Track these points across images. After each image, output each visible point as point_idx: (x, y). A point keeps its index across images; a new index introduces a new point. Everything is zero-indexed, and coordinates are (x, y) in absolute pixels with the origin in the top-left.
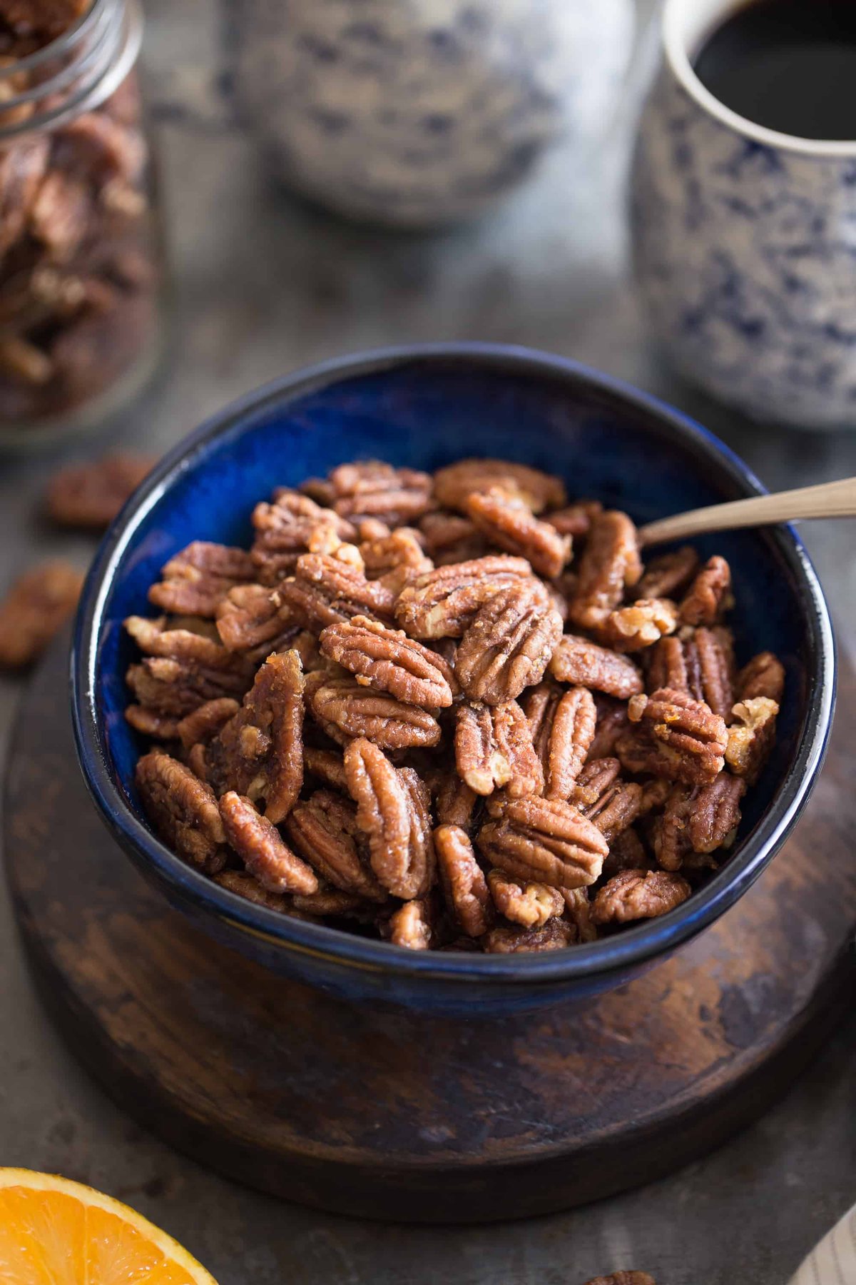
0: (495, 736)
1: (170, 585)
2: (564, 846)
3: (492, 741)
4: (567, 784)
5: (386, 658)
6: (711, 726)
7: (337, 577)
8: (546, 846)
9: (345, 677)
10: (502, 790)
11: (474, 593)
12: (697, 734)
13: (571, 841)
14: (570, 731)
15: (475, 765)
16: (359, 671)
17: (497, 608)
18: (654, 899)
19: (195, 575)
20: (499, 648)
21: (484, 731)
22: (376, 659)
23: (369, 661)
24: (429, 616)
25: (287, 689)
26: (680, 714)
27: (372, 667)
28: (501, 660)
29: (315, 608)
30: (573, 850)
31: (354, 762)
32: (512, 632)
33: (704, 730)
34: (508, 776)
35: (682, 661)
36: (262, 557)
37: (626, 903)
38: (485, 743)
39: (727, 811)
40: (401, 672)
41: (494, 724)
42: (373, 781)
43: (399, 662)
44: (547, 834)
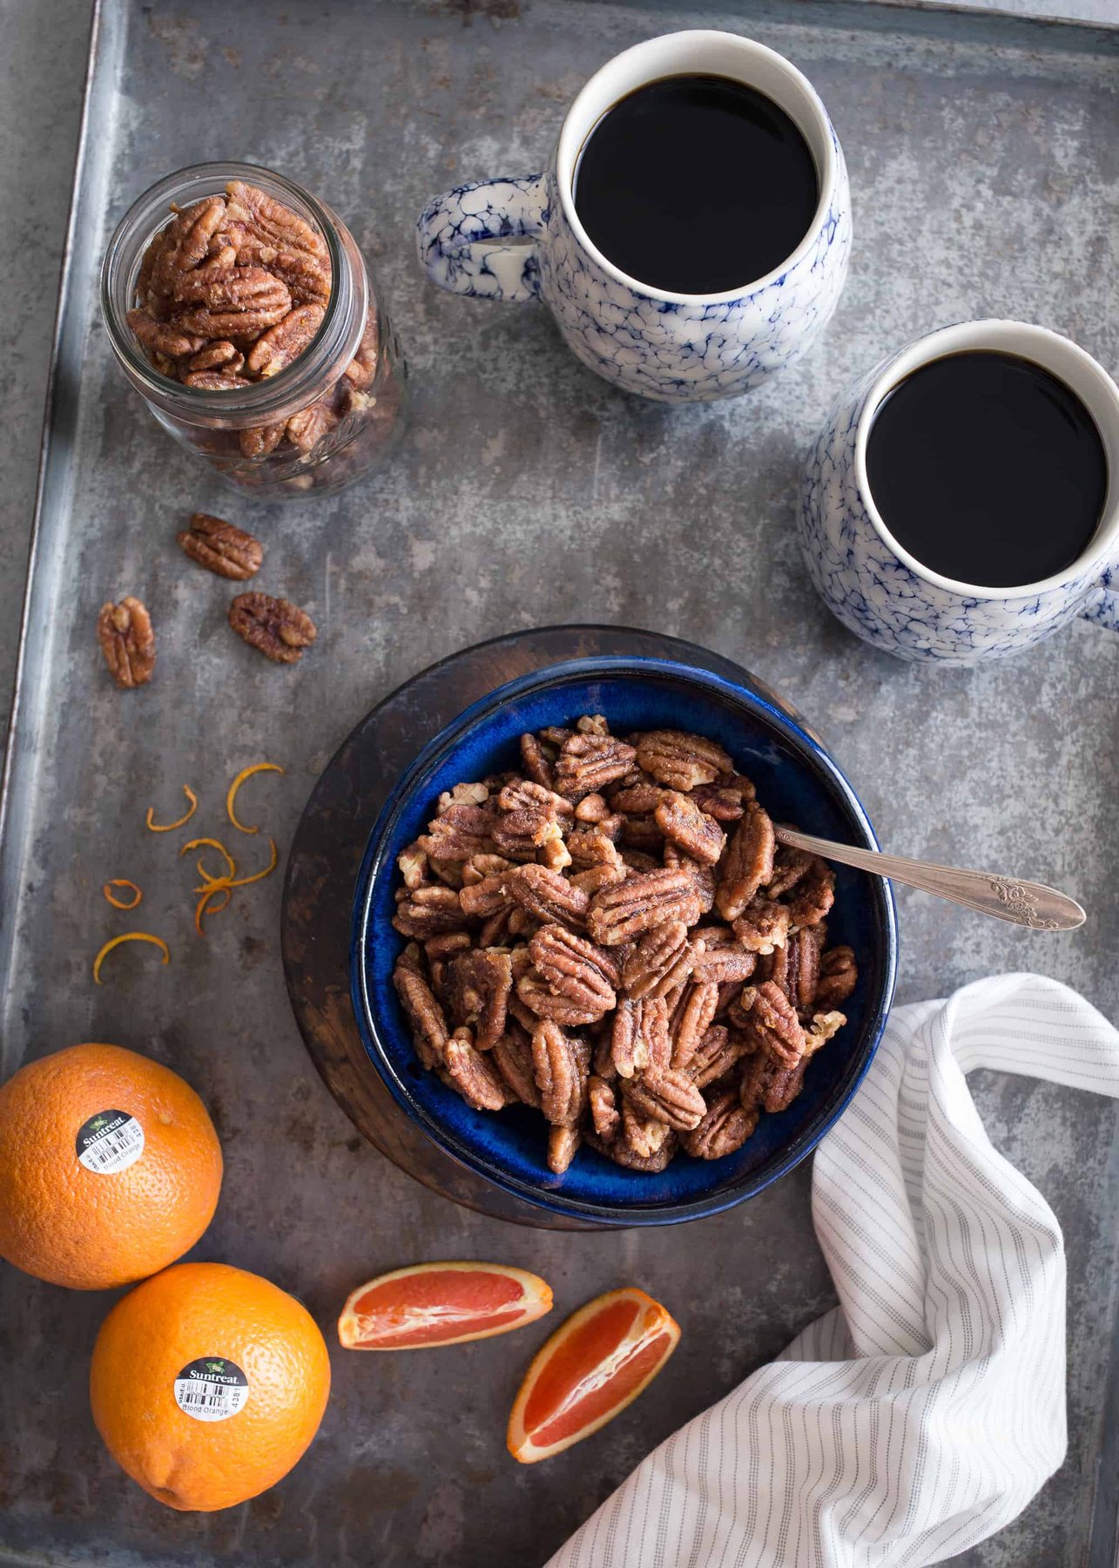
0: (642, 1028)
1: (433, 839)
2: (676, 1111)
3: (639, 1032)
4: (686, 1056)
5: (573, 976)
6: (795, 1041)
7: (549, 889)
8: (664, 1108)
9: (542, 983)
10: (640, 1071)
11: (646, 923)
12: (784, 1042)
13: (682, 1108)
14: (697, 1019)
15: (623, 1054)
16: (551, 981)
17: (659, 942)
18: (731, 1142)
19: (451, 831)
20: (656, 973)
21: (635, 1021)
22: (566, 975)
23: (561, 976)
24: (610, 934)
25: (499, 980)
26: (777, 1021)
27: (562, 982)
28: (655, 982)
29: (530, 906)
30: (682, 1115)
31: (539, 1044)
32: (664, 964)
33: (790, 1042)
34: (645, 1064)
35: (787, 960)
36: (499, 837)
37: (711, 1149)
38: (634, 1032)
39: (794, 1084)
40: (583, 987)
41: (644, 1014)
42: (550, 1058)
43: (582, 980)
44: (666, 1100)
